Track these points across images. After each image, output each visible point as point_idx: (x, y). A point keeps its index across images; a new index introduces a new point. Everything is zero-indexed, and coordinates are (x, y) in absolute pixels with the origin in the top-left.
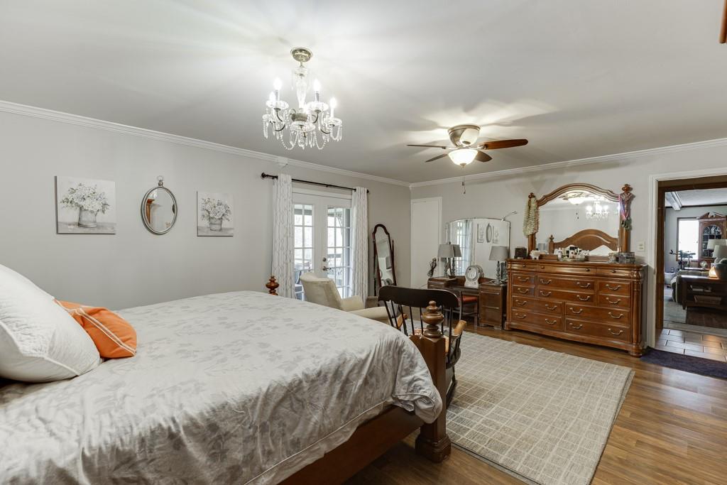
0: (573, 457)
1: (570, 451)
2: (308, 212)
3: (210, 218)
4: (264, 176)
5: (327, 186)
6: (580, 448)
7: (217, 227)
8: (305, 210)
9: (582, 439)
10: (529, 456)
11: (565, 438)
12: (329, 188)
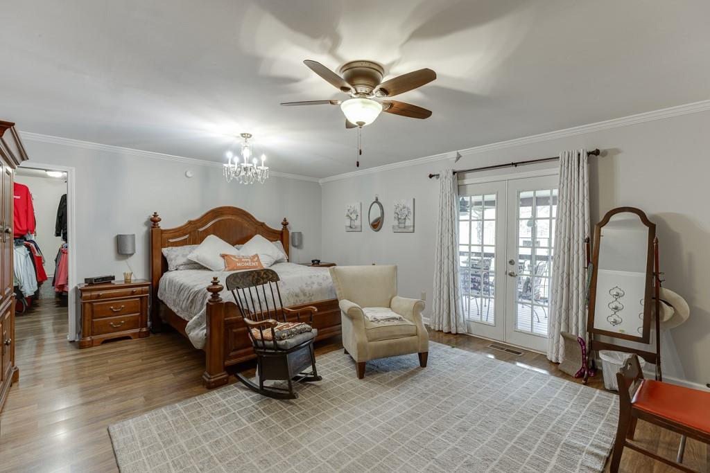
0: (139, 445)
1: (146, 448)
2: (490, 203)
3: (399, 219)
4: (431, 176)
5: (515, 164)
6: (141, 457)
7: (402, 225)
8: (485, 202)
9: (148, 467)
10: (167, 419)
11: (162, 455)
12: (519, 167)
